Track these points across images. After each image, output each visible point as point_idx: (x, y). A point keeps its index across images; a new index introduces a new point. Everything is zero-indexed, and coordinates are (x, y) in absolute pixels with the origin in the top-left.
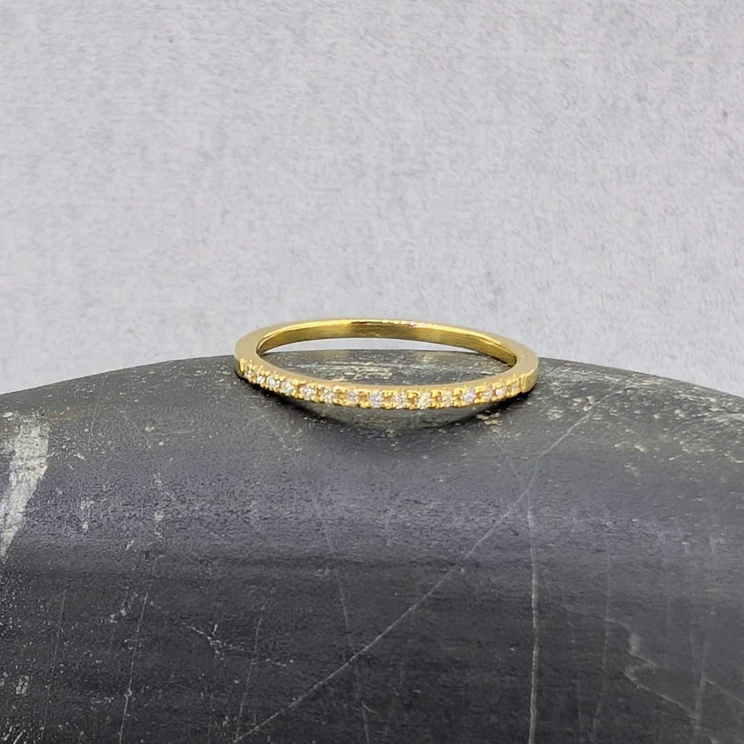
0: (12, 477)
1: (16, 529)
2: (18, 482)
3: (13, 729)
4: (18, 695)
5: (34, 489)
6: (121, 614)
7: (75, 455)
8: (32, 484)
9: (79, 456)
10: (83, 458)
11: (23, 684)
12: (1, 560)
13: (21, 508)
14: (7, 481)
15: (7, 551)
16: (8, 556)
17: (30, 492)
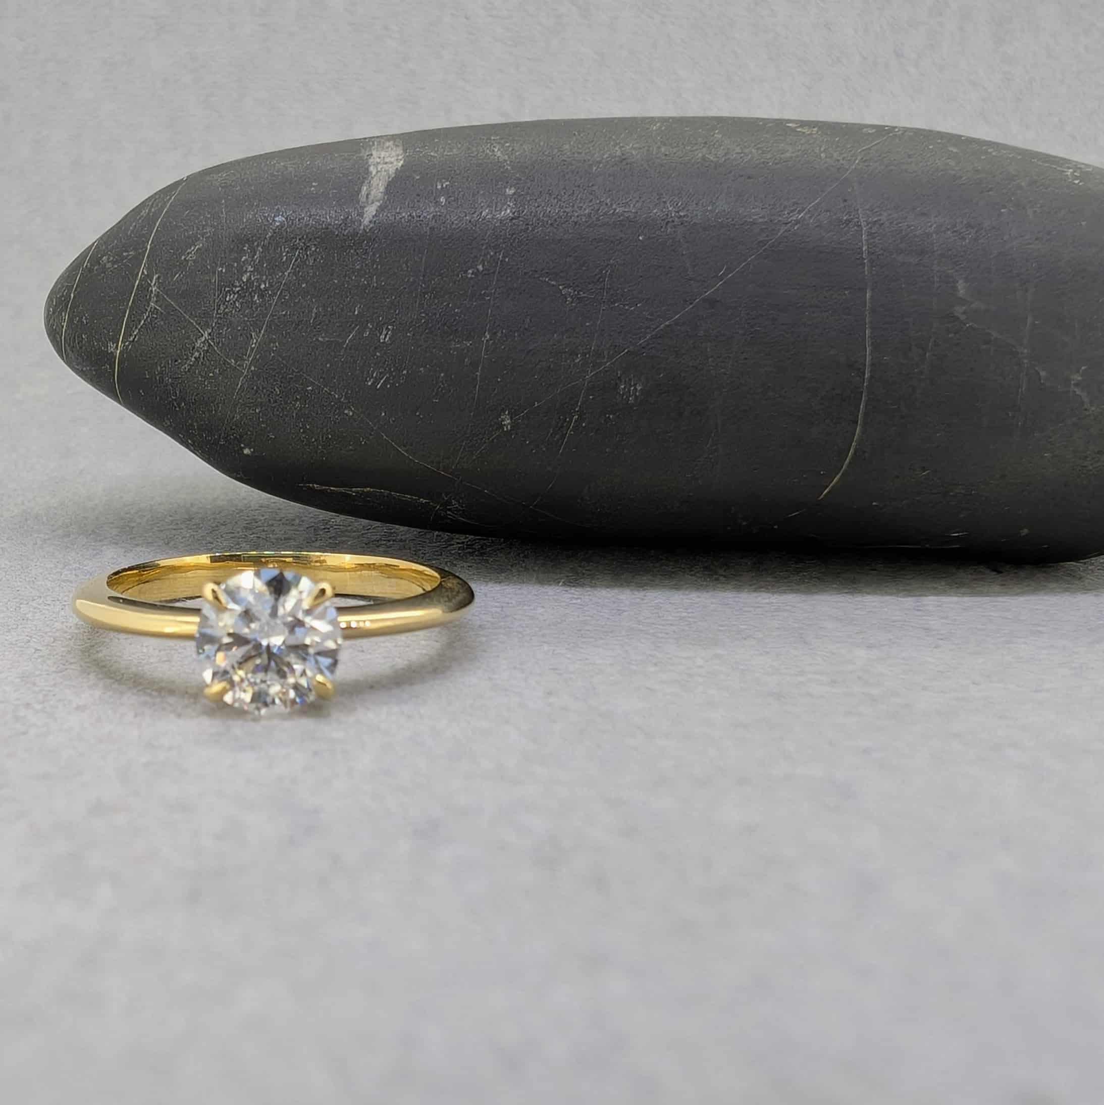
0: (371, 168)
1: (379, 204)
2: (377, 172)
3: (377, 374)
4: (382, 343)
5: (393, 176)
6: (478, 270)
8: (390, 173)
10: (436, 155)
11: (387, 333)
12: (364, 229)
13: (382, 189)
14: (367, 172)
15: (370, 222)
16: (371, 226)
17: (389, 178)
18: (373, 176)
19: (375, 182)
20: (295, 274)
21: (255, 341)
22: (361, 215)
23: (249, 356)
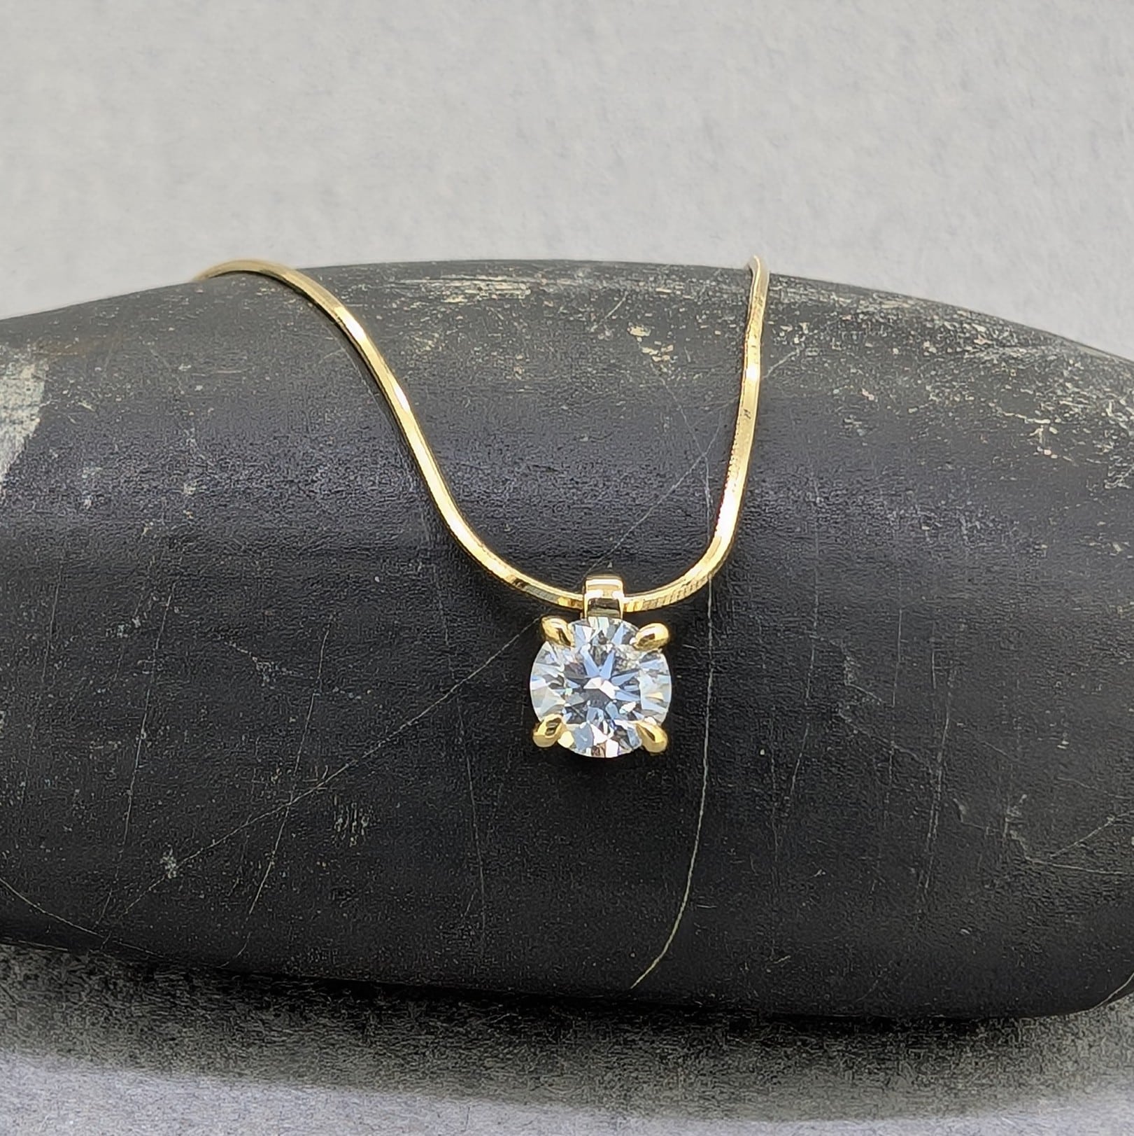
5: (20, 450)
6: (133, 624)
7: (79, 403)
8: (17, 445)
9: (85, 406)
10: (89, 407)
17: (14, 453)
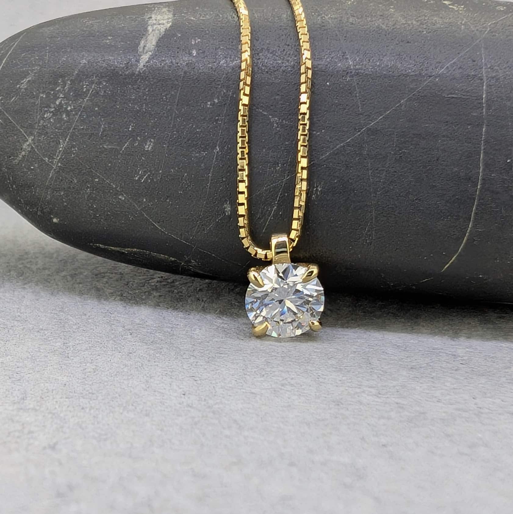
0: (150, 29)
1: (151, 54)
2: (153, 30)
3: (141, 172)
4: (146, 151)
5: (163, 33)
6: (214, 102)
7: (190, 18)
8: (161, 31)
10: (194, 19)
11: (150, 144)
12: (139, 71)
13: (154, 43)
14: (146, 30)
15: (144, 66)
16: (144, 69)
17: (160, 34)
18: (149, 33)
19: (150, 37)
20: (91, 100)
21: (62, 146)
22: (138, 61)
23: (58, 156)
